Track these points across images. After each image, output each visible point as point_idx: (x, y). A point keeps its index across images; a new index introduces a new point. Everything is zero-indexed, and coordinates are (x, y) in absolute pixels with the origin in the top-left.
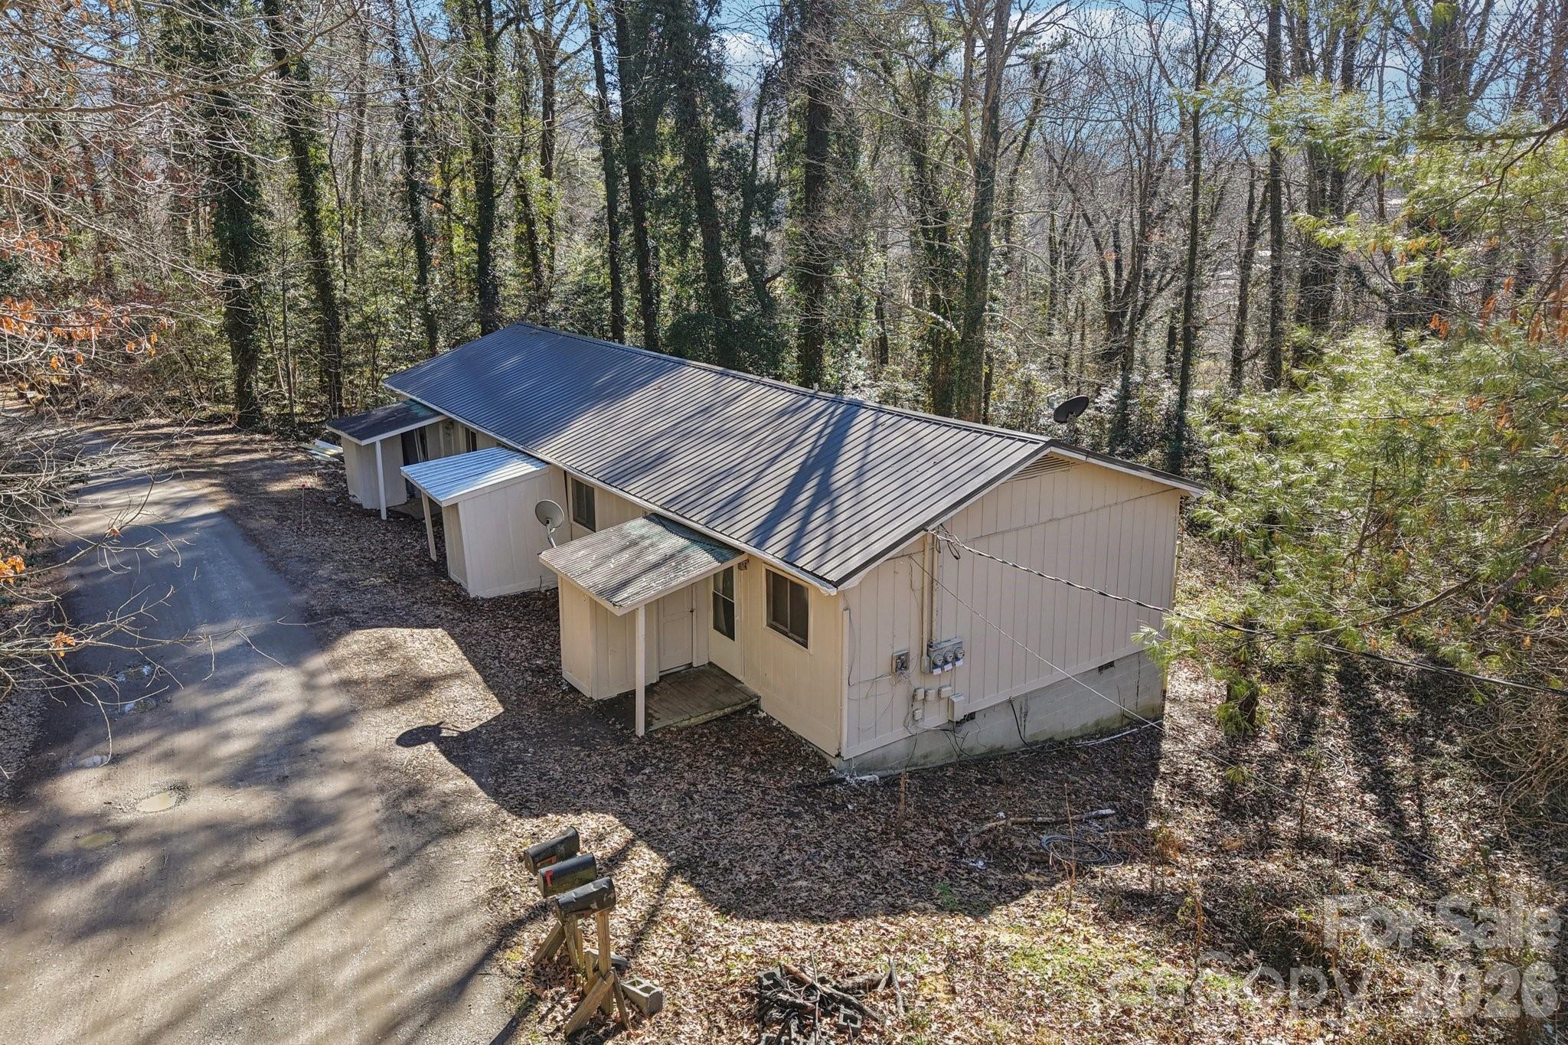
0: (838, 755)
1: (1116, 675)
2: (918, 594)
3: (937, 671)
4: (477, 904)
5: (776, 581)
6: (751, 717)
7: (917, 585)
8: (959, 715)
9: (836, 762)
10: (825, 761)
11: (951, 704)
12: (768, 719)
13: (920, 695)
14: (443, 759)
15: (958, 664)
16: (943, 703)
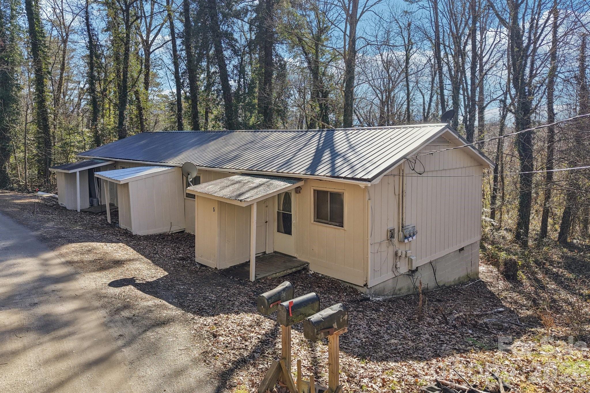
0: (366, 285)
1: (465, 253)
2: (397, 197)
3: (406, 241)
6: (305, 273)
8: (414, 268)
9: (364, 290)
10: (357, 291)
11: (410, 261)
12: (315, 275)
13: (399, 254)
15: (414, 238)
16: (407, 258)
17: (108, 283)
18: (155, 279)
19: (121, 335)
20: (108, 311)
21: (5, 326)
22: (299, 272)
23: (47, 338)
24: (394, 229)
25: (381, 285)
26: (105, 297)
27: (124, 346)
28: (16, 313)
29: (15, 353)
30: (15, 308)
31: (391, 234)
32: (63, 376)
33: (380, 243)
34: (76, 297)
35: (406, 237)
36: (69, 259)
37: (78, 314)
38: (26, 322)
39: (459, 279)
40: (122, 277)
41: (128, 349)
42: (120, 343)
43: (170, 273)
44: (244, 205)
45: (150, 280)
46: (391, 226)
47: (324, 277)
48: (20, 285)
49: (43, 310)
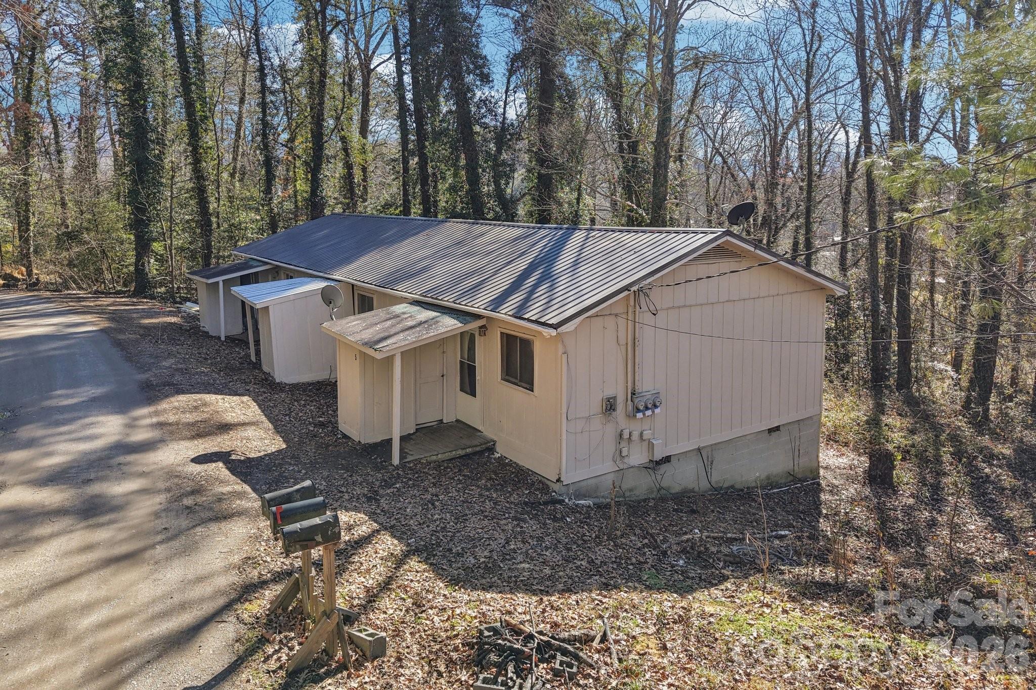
0: (559, 480)
1: (783, 437)
2: (623, 348)
3: (640, 415)
4: (228, 569)
5: (509, 341)
6: (488, 457)
7: (622, 341)
8: (658, 456)
9: (556, 487)
10: (548, 487)
11: (651, 446)
12: (502, 458)
13: (626, 435)
14: (227, 472)
15: (657, 411)
16: (645, 444)
17: (193, 457)
18: (262, 454)
19: (165, 529)
20: (168, 496)
21: (44, 506)
22: (481, 453)
23: (82, 524)
24: (615, 398)
25: (593, 481)
26: (177, 476)
27: (161, 542)
28: (62, 491)
29: (39, 540)
30: (64, 484)
31: (610, 406)
32: (76, 571)
33: (588, 418)
34: (143, 475)
35: (638, 410)
36: (162, 419)
37: (132, 497)
38: (67, 504)
39: (768, 478)
40: (216, 449)
41: (164, 546)
42: (159, 538)
43: (288, 446)
44: (378, 356)
45: (252, 455)
46: (609, 393)
47: (511, 464)
48: (85, 453)
49: (96, 489)
